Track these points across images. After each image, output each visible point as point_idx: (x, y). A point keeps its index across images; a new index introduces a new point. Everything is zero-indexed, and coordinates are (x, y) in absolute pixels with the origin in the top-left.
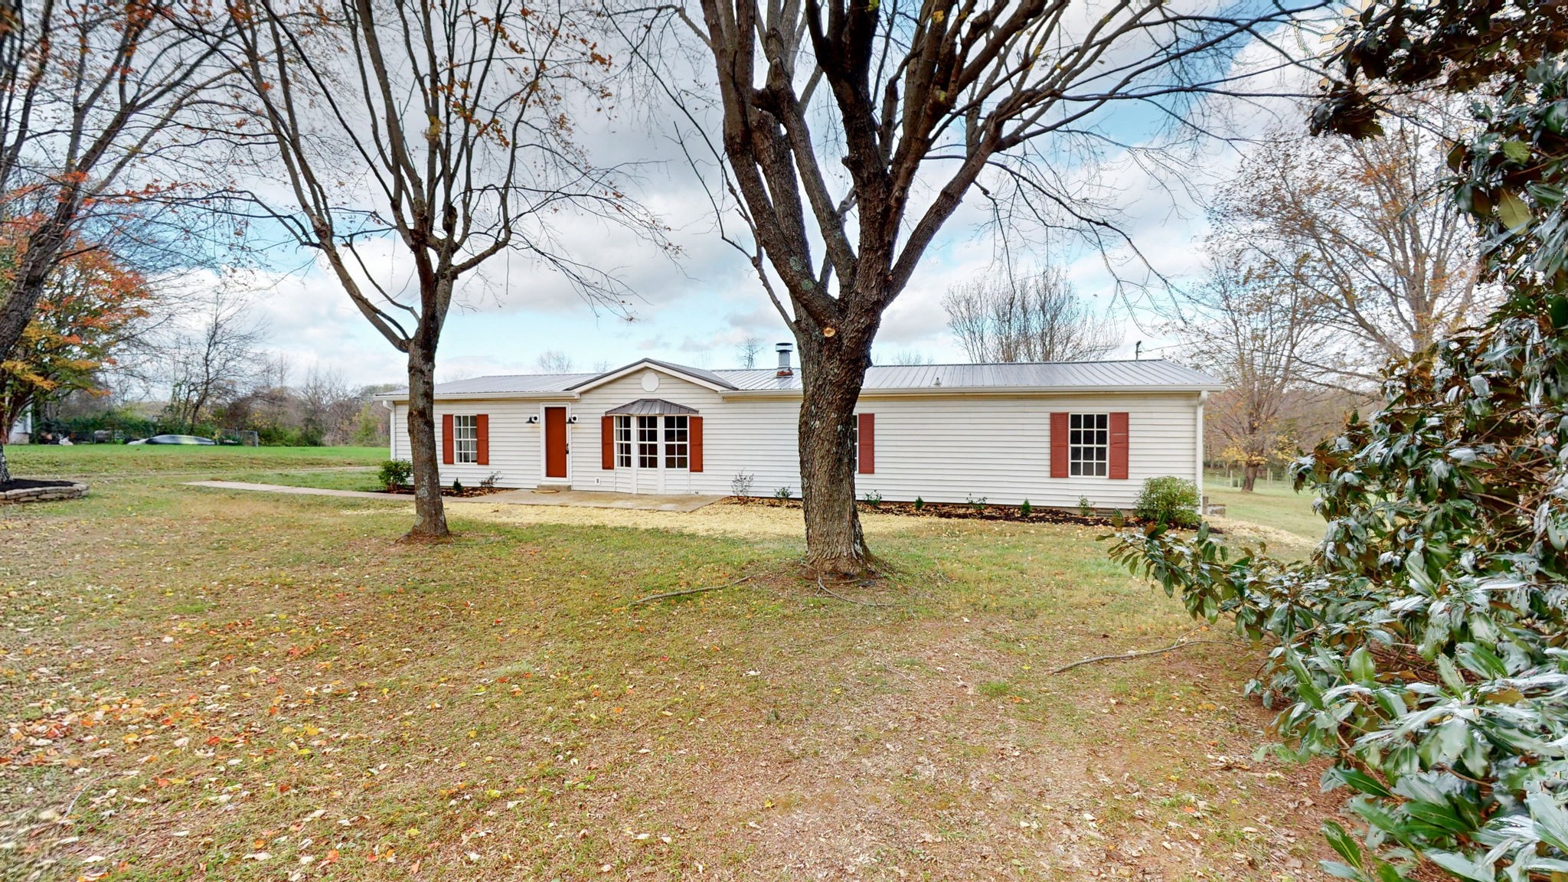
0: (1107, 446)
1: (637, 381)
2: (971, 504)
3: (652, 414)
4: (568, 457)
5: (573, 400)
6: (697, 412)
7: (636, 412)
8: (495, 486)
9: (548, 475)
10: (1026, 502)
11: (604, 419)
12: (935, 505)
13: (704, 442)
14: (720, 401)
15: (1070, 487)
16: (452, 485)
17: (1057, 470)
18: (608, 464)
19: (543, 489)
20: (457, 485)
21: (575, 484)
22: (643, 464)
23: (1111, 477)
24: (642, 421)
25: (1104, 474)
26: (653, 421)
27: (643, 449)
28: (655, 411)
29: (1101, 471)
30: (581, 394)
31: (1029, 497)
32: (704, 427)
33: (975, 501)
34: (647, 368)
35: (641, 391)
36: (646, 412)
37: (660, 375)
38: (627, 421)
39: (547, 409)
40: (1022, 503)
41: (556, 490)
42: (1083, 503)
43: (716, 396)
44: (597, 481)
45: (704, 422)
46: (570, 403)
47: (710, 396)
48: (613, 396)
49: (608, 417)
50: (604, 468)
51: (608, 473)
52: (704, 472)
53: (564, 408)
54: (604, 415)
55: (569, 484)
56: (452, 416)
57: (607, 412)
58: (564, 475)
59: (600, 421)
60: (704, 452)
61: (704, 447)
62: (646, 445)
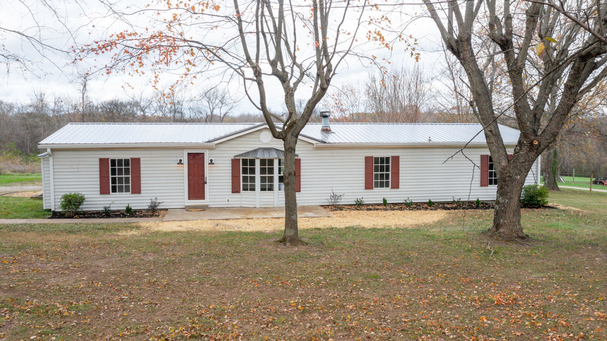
1: (257, 136)
3: (271, 157)
4: (207, 186)
5: (211, 149)
6: (297, 155)
7: (260, 155)
8: (158, 208)
9: (189, 198)
10: (478, 200)
11: (233, 161)
12: (439, 203)
13: (302, 174)
14: (312, 149)
15: (489, 191)
16: (125, 208)
18: (235, 190)
19: (188, 209)
20: (129, 209)
21: (210, 203)
22: (263, 189)
24: (263, 162)
26: (271, 162)
27: (263, 179)
30: (217, 144)
32: (302, 165)
33: (456, 200)
34: (265, 128)
35: (260, 143)
36: (267, 156)
38: (252, 162)
39: (189, 154)
43: (311, 146)
44: (228, 201)
45: (302, 162)
46: (207, 151)
47: (306, 146)
48: (239, 146)
49: (236, 159)
50: (233, 192)
51: (236, 195)
52: (302, 192)
53: (203, 154)
54: (233, 158)
55: (207, 203)
56: (107, 159)
57: (235, 156)
58: (203, 197)
59: (230, 162)
60: (302, 180)
61: (302, 177)
62: (266, 176)
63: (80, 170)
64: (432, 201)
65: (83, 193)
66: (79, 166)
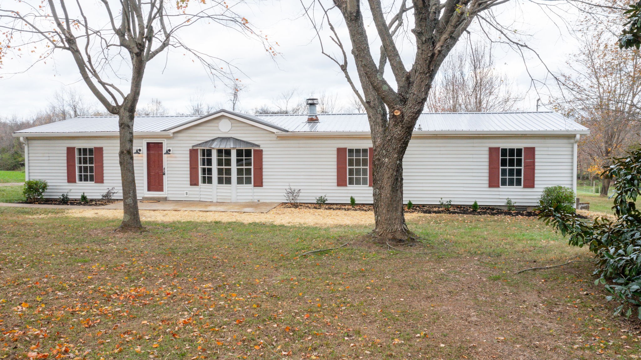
0: (522, 168)
1: (216, 125)
2: (441, 205)
3: (228, 147)
4: (165, 177)
5: (168, 138)
6: (258, 146)
7: (216, 146)
8: (113, 198)
9: (149, 189)
10: (476, 203)
11: (191, 151)
12: (418, 206)
13: (264, 167)
14: (275, 139)
15: (501, 193)
16: (80, 197)
17: (493, 183)
18: (194, 182)
20: (84, 198)
21: (169, 196)
22: (220, 181)
23: (525, 187)
24: (220, 152)
25: (521, 185)
26: (228, 152)
27: (220, 171)
28: (229, 145)
29: (519, 183)
30: (174, 133)
31: (477, 200)
32: (264, 156)
33: (445, 203)
34: (223, 116)
35: (219, 132)
36: (223, 146)
37: (233, 121)
38: (209, 152)
39: (149, 144)
40: (472, 203)
41: (158, 200)
42: (509, 202)
43: (274, 135)
44: (187, 194)
45: (264, 153)
46: (166, 140)
47: (268, 135)
48: (198, 135)
49: (194, 150)
50: (191, 185)
51: (195, 188)
52: (264, 187)
53: (162, 143)
54: (191, 148)
55: (166, 196)
56: (74, 148)
57: (193, 146)
58: (161, 190)
59: (188, 152)
60: (264, 174)
61: (264, 170)
62: (223, 168)
63: (50, 158)
64: (413, 203)
65: (47, 181)
66: (50, 155)
